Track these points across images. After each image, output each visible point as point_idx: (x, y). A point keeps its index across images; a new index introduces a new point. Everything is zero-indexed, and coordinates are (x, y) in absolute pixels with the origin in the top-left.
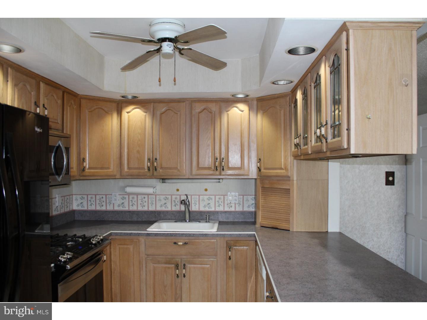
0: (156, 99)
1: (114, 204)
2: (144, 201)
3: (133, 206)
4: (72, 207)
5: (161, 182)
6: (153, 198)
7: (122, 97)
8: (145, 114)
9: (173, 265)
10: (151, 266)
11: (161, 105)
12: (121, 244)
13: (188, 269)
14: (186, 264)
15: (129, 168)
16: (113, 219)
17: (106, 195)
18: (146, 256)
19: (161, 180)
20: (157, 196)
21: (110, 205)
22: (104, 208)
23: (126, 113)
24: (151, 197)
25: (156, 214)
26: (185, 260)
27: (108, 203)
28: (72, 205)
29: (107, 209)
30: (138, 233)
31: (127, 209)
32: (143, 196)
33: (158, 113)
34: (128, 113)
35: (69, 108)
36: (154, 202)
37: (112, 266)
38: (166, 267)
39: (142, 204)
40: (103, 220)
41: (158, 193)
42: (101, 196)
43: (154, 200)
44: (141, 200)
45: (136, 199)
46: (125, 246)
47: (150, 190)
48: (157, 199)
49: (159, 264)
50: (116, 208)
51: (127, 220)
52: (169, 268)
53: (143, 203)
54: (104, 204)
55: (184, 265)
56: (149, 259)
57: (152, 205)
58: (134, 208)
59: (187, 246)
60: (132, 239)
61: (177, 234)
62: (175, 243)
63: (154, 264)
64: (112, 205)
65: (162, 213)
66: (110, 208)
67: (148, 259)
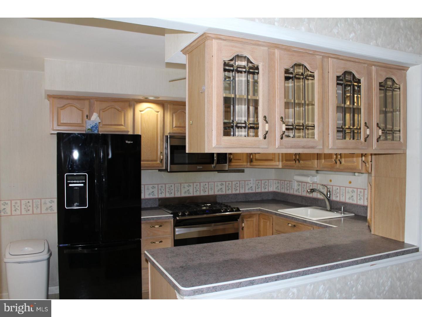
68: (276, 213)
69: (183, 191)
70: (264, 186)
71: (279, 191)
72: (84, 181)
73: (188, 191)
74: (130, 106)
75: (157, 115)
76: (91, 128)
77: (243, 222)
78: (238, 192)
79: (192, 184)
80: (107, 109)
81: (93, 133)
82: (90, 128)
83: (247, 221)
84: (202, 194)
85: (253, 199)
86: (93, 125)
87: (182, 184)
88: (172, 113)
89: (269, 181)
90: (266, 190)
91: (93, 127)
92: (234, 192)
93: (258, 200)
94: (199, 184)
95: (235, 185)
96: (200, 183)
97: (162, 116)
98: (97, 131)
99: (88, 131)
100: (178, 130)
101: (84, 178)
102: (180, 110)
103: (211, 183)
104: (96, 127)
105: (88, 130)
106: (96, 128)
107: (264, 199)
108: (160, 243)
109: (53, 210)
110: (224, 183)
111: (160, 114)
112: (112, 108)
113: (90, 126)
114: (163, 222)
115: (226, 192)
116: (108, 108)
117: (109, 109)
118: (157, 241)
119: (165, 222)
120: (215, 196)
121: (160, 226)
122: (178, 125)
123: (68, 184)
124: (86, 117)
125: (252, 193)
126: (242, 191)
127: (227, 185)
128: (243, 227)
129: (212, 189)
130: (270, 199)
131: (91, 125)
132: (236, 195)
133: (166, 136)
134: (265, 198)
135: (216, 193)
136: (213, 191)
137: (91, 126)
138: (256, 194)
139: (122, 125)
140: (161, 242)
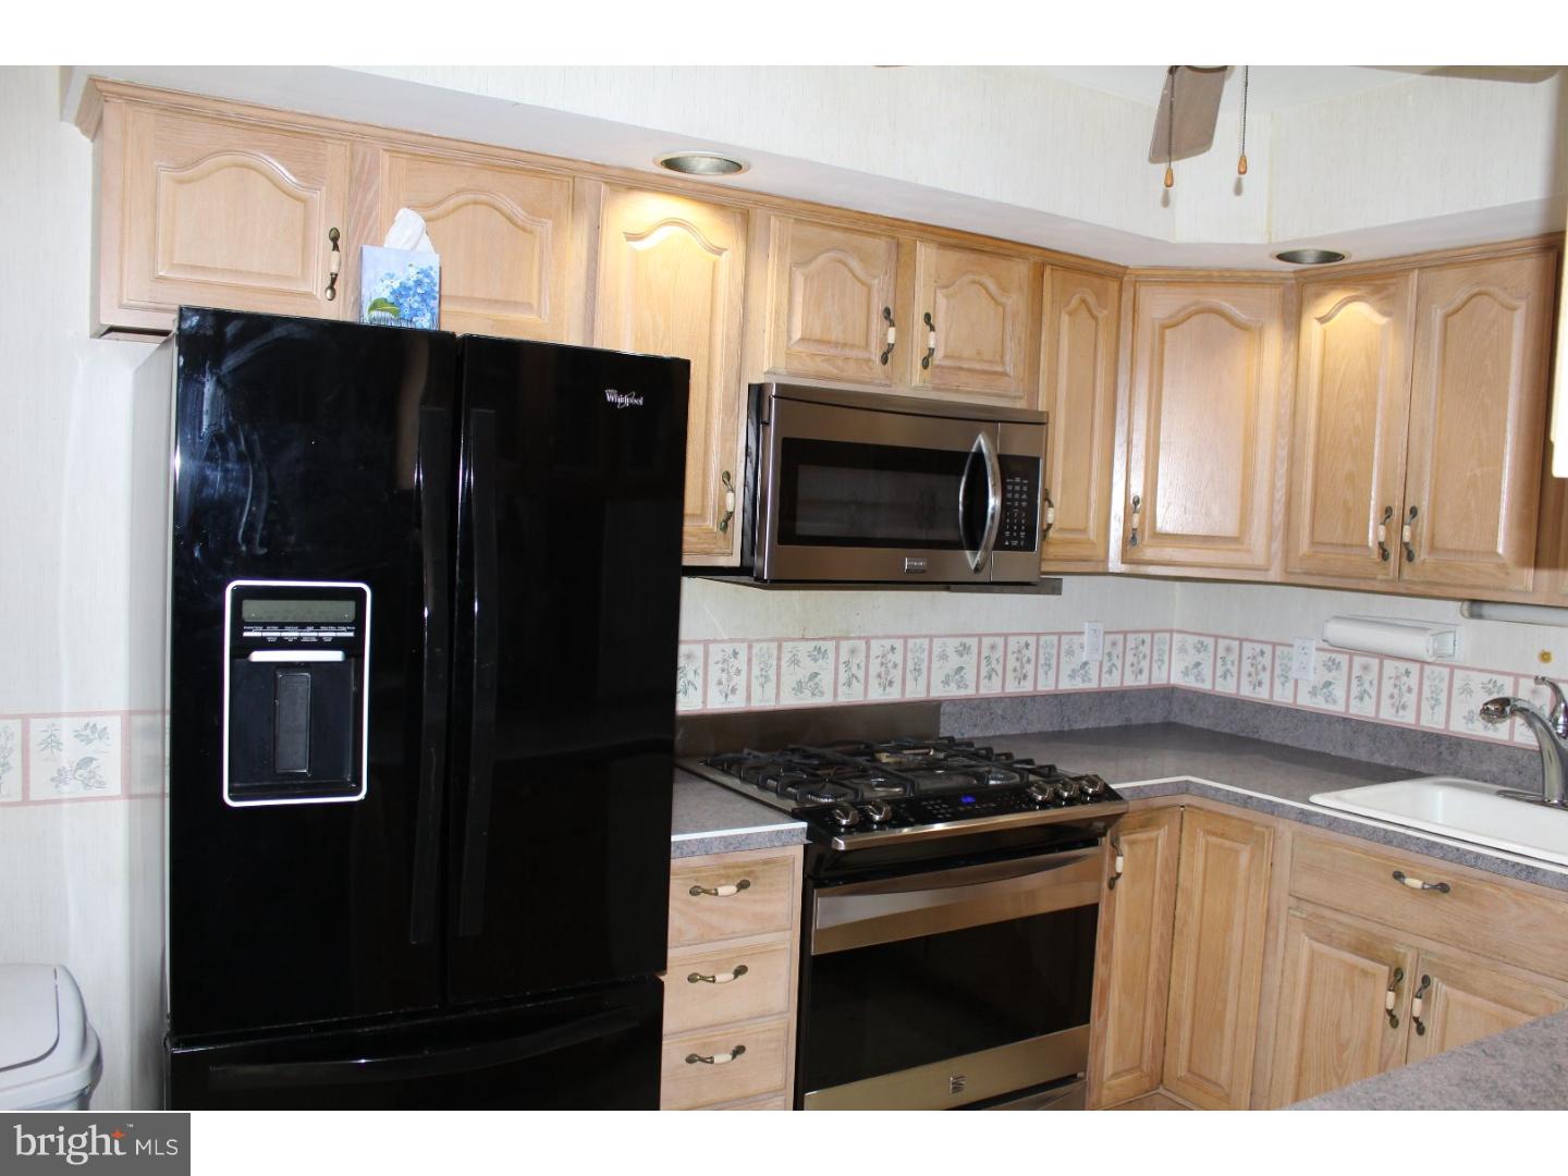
0: (1430, 252)
1: (1296, 682)
2: (1404, 688)
3: (1361, 699)
4: (1165, 675)
5: (1466, 613)
6: (1441, 680)
7: (1281, 257)
8: (1383, 320)
9: (1386, 968)
10: (1304, 946)
11: (1450, 275)
12: (1214, 834)
13: (1438, 1005)
14: (1435, 981)
15: (1313, 543)
16: (1288, 742)
17: (1274, 645)
18: (1293, 902)
19: (1466, 605)
20: (1457, 672)
21: (1283, 684)
22: (1262, 695)
23: (1316, 324)
24: (1433, 673)
25: (1443, 748)
26: (1435, 960)
27: (1279, 677)
28: (1165, 666)
29: (1275, 698)
30: (1270, 802)
31: (1338, 708)
32: (1403, 666)
33: (1437, 315)
34: (1323, 320)
35: (1065, 318)
36: (1443, 697)
37: (1179, 906)
38: (1356, 968)
39: (1396, 696)
40: (1256, 736)
41: (1460, 658)
42: (1258, 647)
43: (1445, 686)
44: (1392, 681)
45: (1374, 674)
46: (1227, 843)
47: (1417, 644)
48: (1457, 684)
49: (1329, 943)
50: (1305, 701)
51: (1333, 753)
52: (1365, 973)
53: (1401, 696)
54: (1265, 677)
55: (1426, 980)
56: (1298, 914)
57: (1433, 709)
58: (1363, 710)
59: (1444, 902)
60: (1250, 822)
61: (1409, 837)
62: (1398, 876)
63: (1316, 940)
64: (1290, 685)
65: (1466, 747)
66: (1283, 696)
67: (1295, 916)
68: (1302, 812)
69: (789, 681)
70: (1135, 660)
71: (1206, 686)
72: (351, 634)
73: (810, 679)
74: (575, 203)
75: (714, 265)
76: (391, 299)
77: (1116, 852)
78: (1027, 687)
79: (830, 645)
80: (451, 203)
81: (404, 325)
82: (386, 294)
83: (1132, 843)
84: (876, 695)
85: (1091, 724)
86: (403, 279)
87: (784, 644)
88: (788, 261)
89: (1157, 636)
90: (1143, 681)
91: (402, 292)
92: (1012, 688)
93: (1111, 724)
94: (862, 645)
95: (1019, 651)
96: (868, 640)
97: (739, 277)
98: (428, 316)
99: (375, 314)
100: (813, 355)
101: (346, 609)
102: (833, 254)
103: (918, 641)
104: (427, 290)
105: (374, 306)
106: (424, 301)
107: (1134, 722)
108: (740, 977)
109: (101, 784)
110: (973, 642)
111: (729, 264)
112: (476, 203)
113: (387, 282)
114: (756, 863)
115: (977, 688)
116: (462, 198)
117: (459, 207)
118: (721, 970)
119: (766, 862)
120: (929, 710)
121: (743, 886)
122: (817, 333)
123: (242, 648)
124: (332, 244)
125: (1088, 694)
126: (1046, 685)
127: (985, 652)
128: (1119, 875)
129: (917, 670)
130: (1156, 721)
131: (391, 276)
132: (1021, 700)
133: (750, 386)
134: (1138, 717)
135: (938, 692)
136: (922, 680)
137: (396, 285)
138: (1103, 698)
139: (528, 306)
140: (740, 971)
